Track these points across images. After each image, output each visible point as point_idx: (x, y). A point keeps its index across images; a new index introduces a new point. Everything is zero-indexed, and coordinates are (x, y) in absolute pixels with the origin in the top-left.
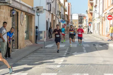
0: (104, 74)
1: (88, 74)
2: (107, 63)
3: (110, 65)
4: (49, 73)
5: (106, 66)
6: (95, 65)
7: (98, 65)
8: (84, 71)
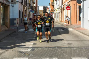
0: (72, 58)
1: (57, 58)
2: (72, 46)
3: (75, 48)
4: (20, 57)
5: (72, 49)
6: (62, 48)
7: (64, 48)
8: (53, 54)
